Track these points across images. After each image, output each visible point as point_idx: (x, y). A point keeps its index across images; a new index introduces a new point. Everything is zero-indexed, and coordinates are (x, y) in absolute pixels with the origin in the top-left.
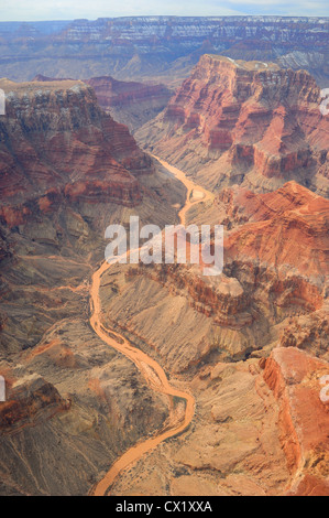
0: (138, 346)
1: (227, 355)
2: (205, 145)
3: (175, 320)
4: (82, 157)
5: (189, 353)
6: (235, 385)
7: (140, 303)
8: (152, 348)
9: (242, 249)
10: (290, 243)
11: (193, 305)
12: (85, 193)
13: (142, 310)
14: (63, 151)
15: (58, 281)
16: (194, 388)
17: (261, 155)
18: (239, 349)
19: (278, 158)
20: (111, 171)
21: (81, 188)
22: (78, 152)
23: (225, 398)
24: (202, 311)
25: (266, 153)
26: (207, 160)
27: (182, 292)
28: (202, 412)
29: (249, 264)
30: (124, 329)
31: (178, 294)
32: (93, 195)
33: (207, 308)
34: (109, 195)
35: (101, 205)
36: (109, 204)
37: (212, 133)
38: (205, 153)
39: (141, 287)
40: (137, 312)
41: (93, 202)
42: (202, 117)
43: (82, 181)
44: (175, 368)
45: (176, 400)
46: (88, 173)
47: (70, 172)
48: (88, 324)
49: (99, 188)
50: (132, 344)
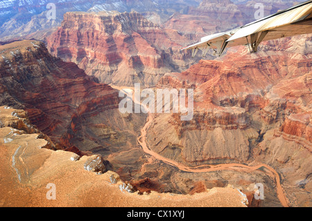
0: (217, 164)
1: (254, 140)
2: (105, 64)
3: (224, 140)
4: (73, 88)
5: (245, 148)
6: (277, 145)
7: (198, 144)
8: (225, 159)
9: (217, 95)
10: (233, 83)
11: (227, 128)
12: (87, 110)
13: (202, 146)
14: (54, 89)
15: (138, 164)
16: (259, 161)
17: (148, 59)
18: (258, 135)
19: (160, 57)
20: (98, 90)
21: (83, 108)
22: (67, 86)
23: (278, 153)
24: (232, 128)
25: (151, 56)
26: (112, 72)
27: (216, 125)
28: (275, 165)
29: (226, 100)
30: (202, 161)
31: (214, 128)
32: (94, 109)
33: (234, 125)
34: (104, 106)
35: (101, 114)
36: (106, 111)
37: (107, 55)
38: (108, 68)
39: (191, 137)
40: (202, 149)
41: (95, 114)
42: (86, 49)
43: (83, 103)
44: (244, 159)
45: (261, 169)
46: (85, 97)
47: (69, 101)
48: (182, 172)
49: (95, 104)
50: (214, 164)
